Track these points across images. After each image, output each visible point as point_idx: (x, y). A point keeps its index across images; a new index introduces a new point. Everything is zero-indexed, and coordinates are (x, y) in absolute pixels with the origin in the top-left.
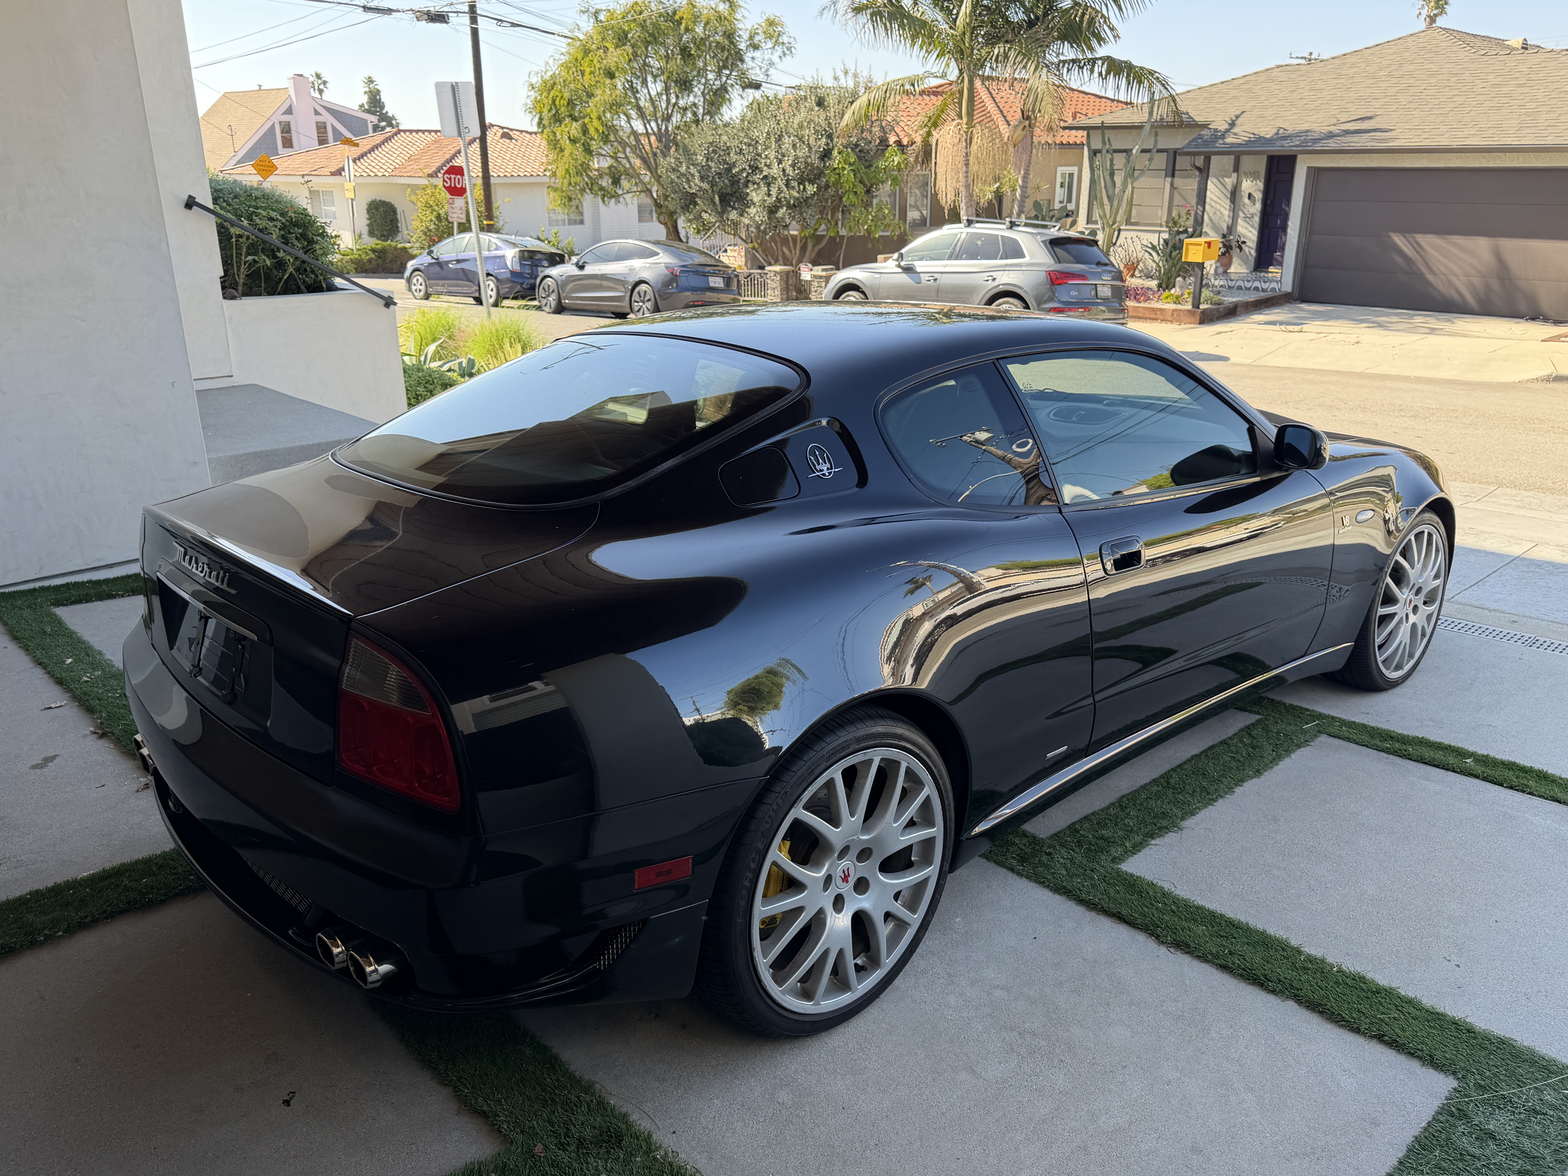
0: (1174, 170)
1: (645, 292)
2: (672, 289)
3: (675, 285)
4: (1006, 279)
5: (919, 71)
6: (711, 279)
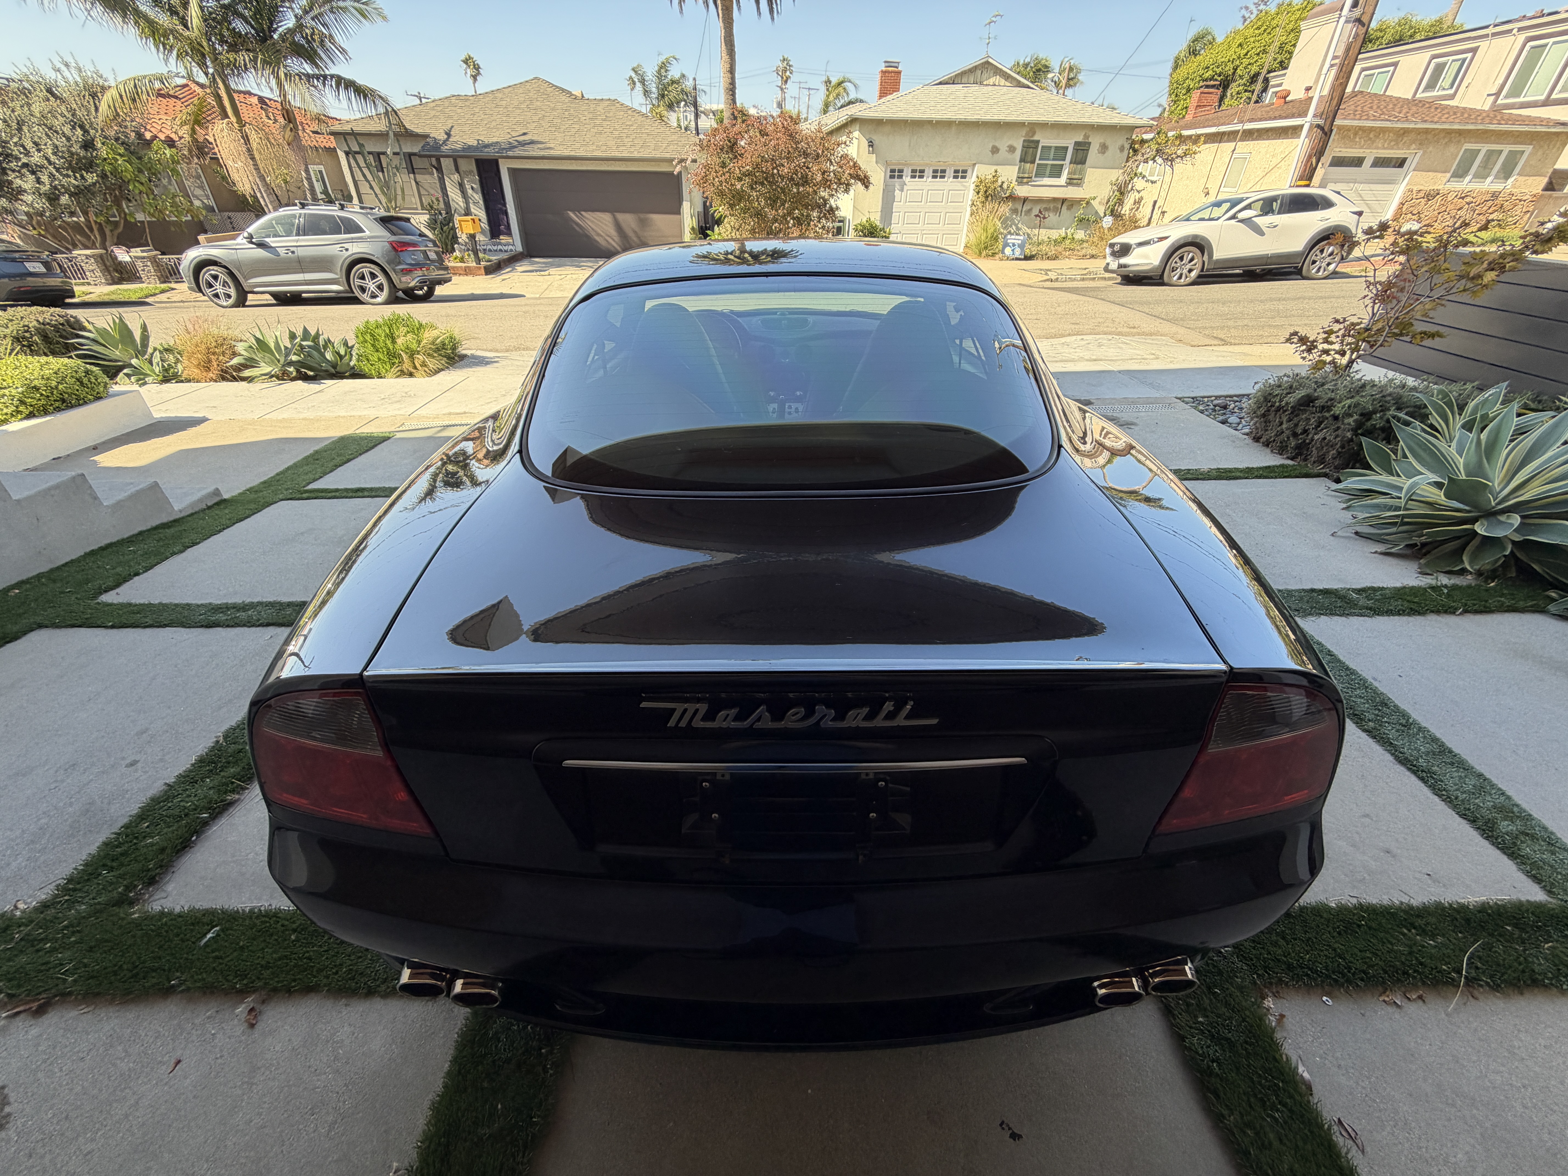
0: (413, 169)
4: (356, 249)
5: (163, 70)
6: (28, 265)
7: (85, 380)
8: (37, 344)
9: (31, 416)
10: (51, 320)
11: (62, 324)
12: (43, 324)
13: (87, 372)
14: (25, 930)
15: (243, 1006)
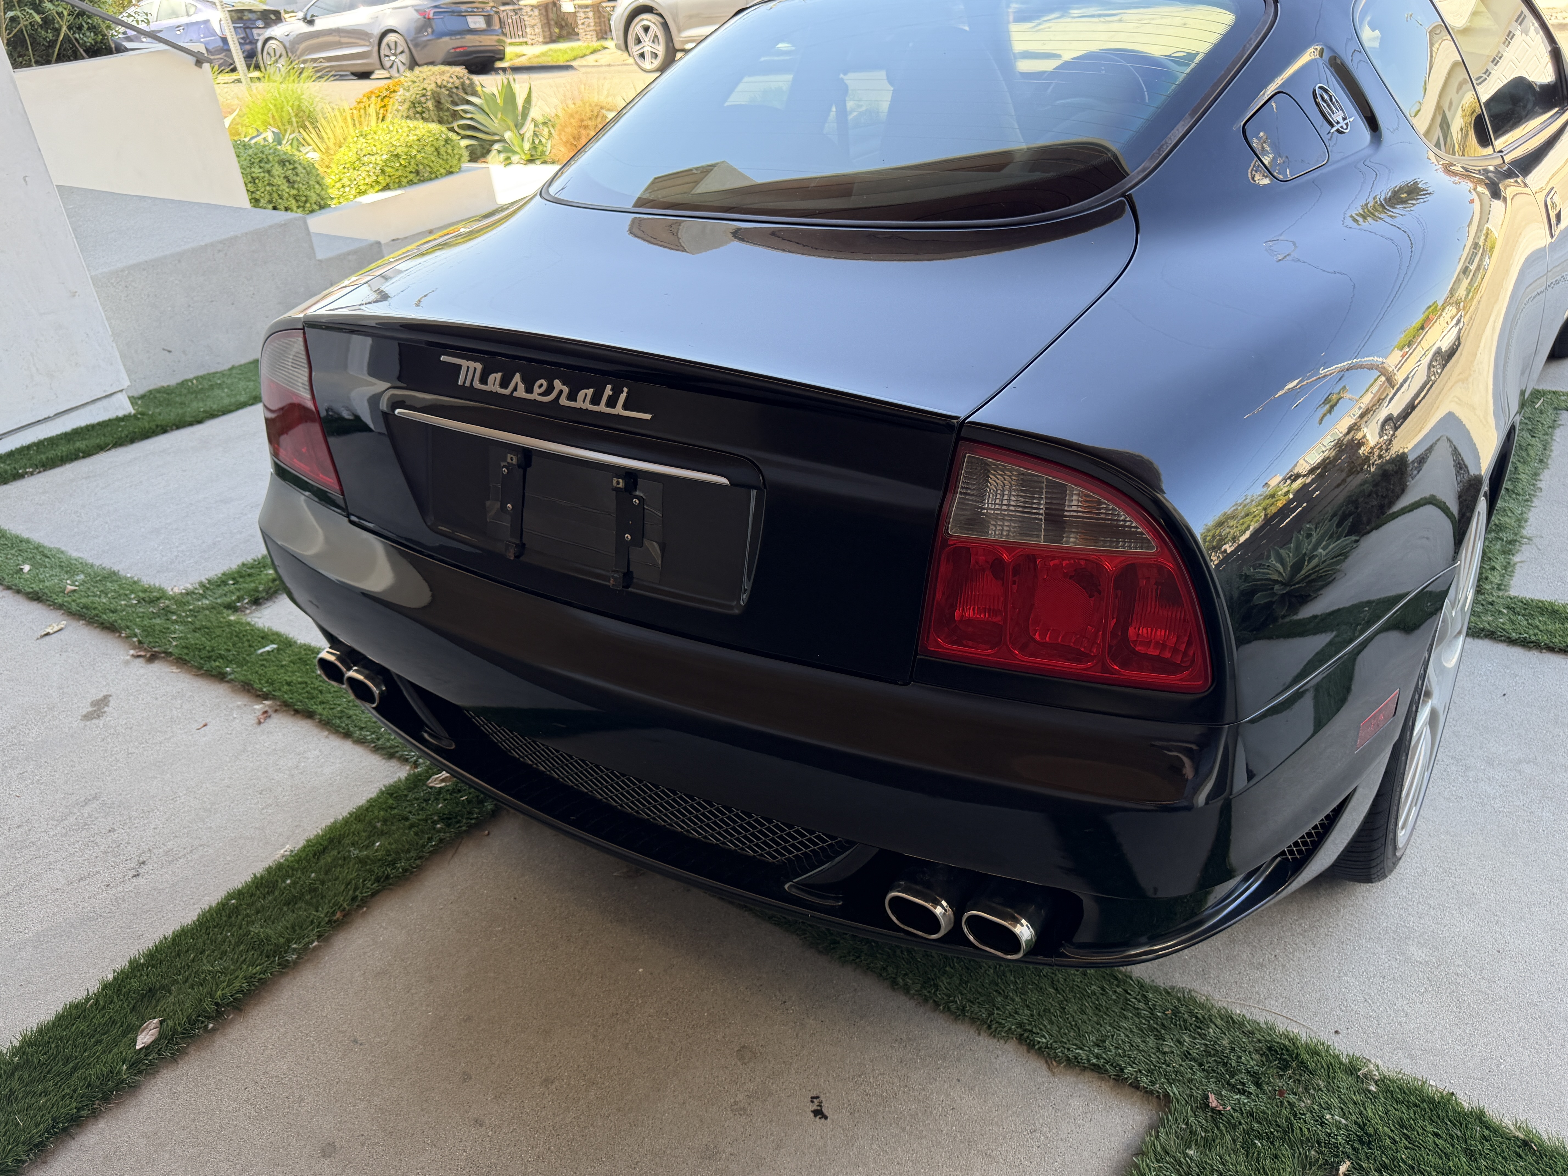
1: (396, 43)
2: (426, 36)
3: (430, 30)
6: (470, 19)
7: (442, 150)
8: (429, 110)
9: (387, 188)
10: (448, 82)
11: (457, 88)
12: (440, 87)
13: (447, 141)
14: (167, 602)
15: (261, 706)
